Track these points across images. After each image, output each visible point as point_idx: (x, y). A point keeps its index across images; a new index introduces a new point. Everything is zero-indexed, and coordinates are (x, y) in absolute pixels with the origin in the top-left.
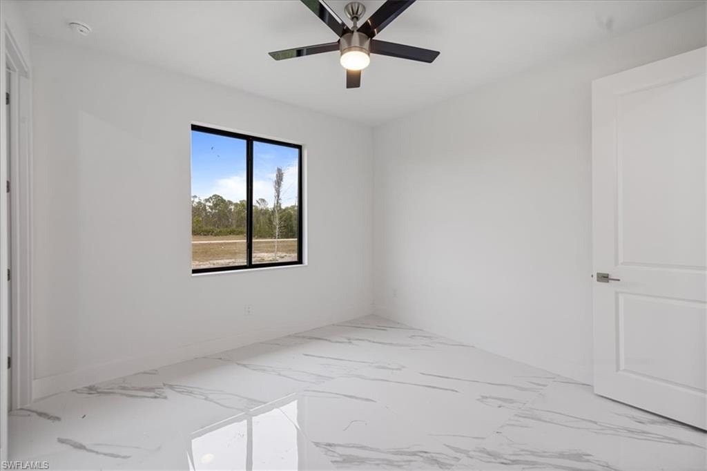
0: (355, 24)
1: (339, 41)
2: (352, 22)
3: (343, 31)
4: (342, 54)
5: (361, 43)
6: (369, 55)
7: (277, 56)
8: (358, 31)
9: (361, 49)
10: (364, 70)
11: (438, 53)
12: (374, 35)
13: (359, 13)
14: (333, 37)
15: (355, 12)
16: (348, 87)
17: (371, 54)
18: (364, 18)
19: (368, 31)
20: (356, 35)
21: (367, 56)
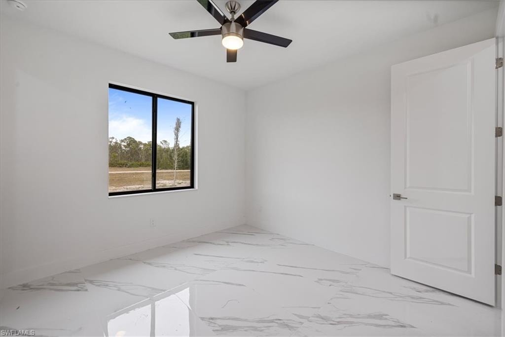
0: (233, 16)
1: (221, 28)
2: (231, 15)
3: (224, 21)
4: (223, 38)
5: (237, 30)
6: (243, 39)
7: (175, 36)
8: (235, 21)
9: (237, 35)
10: (240, 49)
11: (291, 41)
12: (246, 25)
13: (236, 9)
14: (217, 25)
15: (233, 8)
16: (227, 62)
17: (244, 39)
18: (240, 13)
19: (242, 22)
20: (233, 24)
21: (241, 40)
